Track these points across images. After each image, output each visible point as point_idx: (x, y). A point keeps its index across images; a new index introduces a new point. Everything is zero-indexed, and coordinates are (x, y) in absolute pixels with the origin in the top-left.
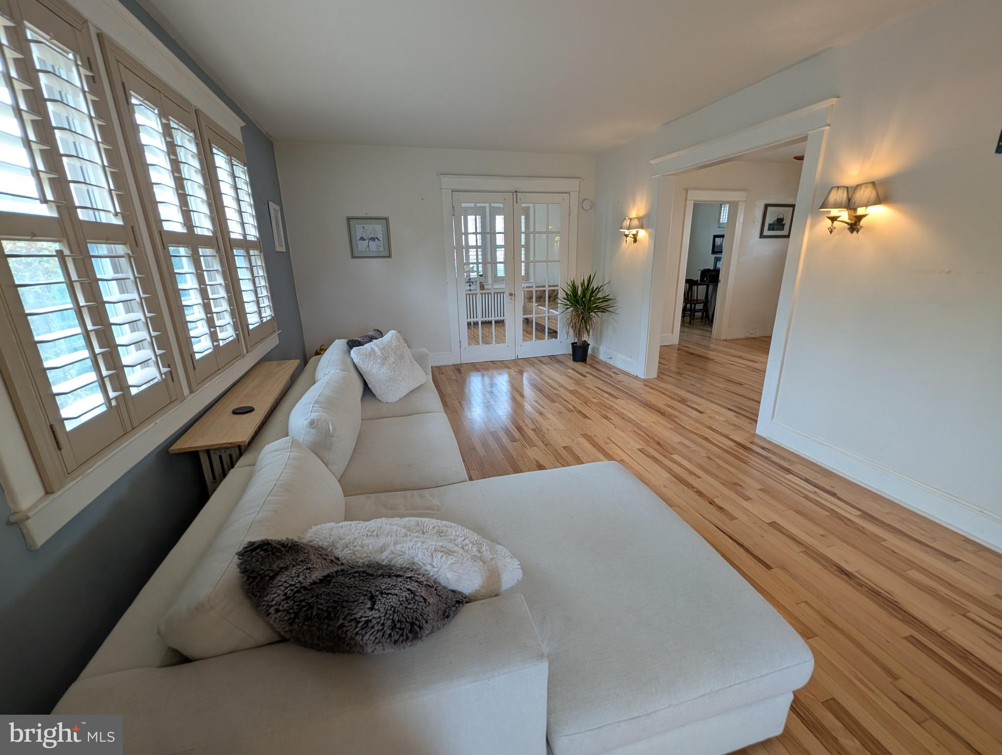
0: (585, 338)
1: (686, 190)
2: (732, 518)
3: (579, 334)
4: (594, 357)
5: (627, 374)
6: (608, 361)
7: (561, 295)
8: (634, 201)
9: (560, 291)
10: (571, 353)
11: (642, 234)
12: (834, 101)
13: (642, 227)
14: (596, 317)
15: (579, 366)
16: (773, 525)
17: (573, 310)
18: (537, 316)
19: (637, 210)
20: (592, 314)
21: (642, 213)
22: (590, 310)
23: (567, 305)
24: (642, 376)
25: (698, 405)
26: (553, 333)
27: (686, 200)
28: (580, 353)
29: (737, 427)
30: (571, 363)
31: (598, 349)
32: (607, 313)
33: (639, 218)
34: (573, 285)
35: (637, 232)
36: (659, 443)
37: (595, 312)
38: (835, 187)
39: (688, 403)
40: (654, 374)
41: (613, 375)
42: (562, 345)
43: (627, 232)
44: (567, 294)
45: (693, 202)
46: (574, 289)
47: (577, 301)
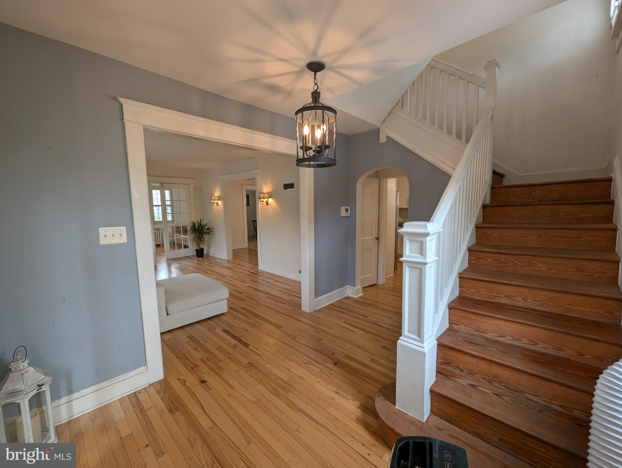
0: (201, 246)
1: (242, 185)
2: (238, 287)
3: (198, 245)
4: (208, 255)
5: (221, 259)
6: (214, 256)
7: (189, 228)
8: (216, 190)
9: (188, 226)
10: (196, 254)
11: (220, 202)
12: (259, 170)
13: (219, 200)
14: (206, 237)
15: (200, 259)
16: (250, 287)
17: (194, 234)
18: (177, 238)
19: (217, 194)
20: (203, 235)
21: (219, 195)
22: (202, 234)
23: (191, 232)
24: (226, 259)
25: (244, 264)
26: (186, 247)
27: (242, 189)
28: (200, 253)
29: (253, 268)
30: (196, 258)
31: (209, 251)
32: (211, 235)
33: (218, 197)
34: (194, 223)
35: (218, 202)
36: (223, 276)
37: (204, 235)
38: (263, 193)
39: (241, 265)
40: (231, 258)
41: (214, 260)
42: (191, 251)
43: (214, 202)
44: (191, 227)
45: (245, 190)
46: (194, 225)
47: (195, 230)
